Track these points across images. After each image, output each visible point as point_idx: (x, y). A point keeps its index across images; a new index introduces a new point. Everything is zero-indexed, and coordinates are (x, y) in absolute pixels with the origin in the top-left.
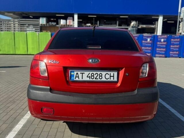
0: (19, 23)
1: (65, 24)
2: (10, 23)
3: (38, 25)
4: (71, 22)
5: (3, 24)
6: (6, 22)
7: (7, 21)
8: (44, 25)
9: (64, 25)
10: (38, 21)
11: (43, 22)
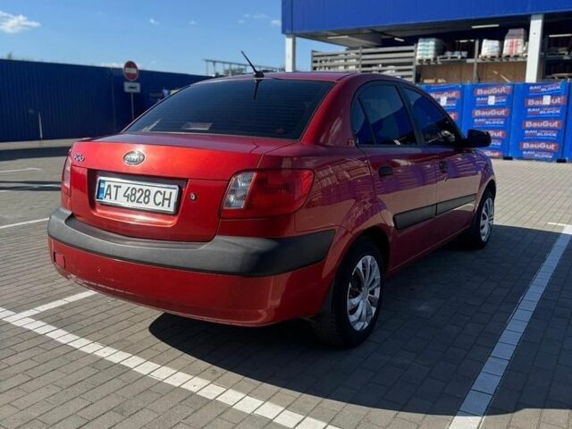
0: (358, 62)
1: (496, 53)
2: (336, 62)
3: (411, 64)
4: (517, 45)
5: (321, 67)
6: (326, 61)
7: (329, 58)
8: (428, 60)
9: (493, 57)
10: (412, 51)
11: (425, 52)
